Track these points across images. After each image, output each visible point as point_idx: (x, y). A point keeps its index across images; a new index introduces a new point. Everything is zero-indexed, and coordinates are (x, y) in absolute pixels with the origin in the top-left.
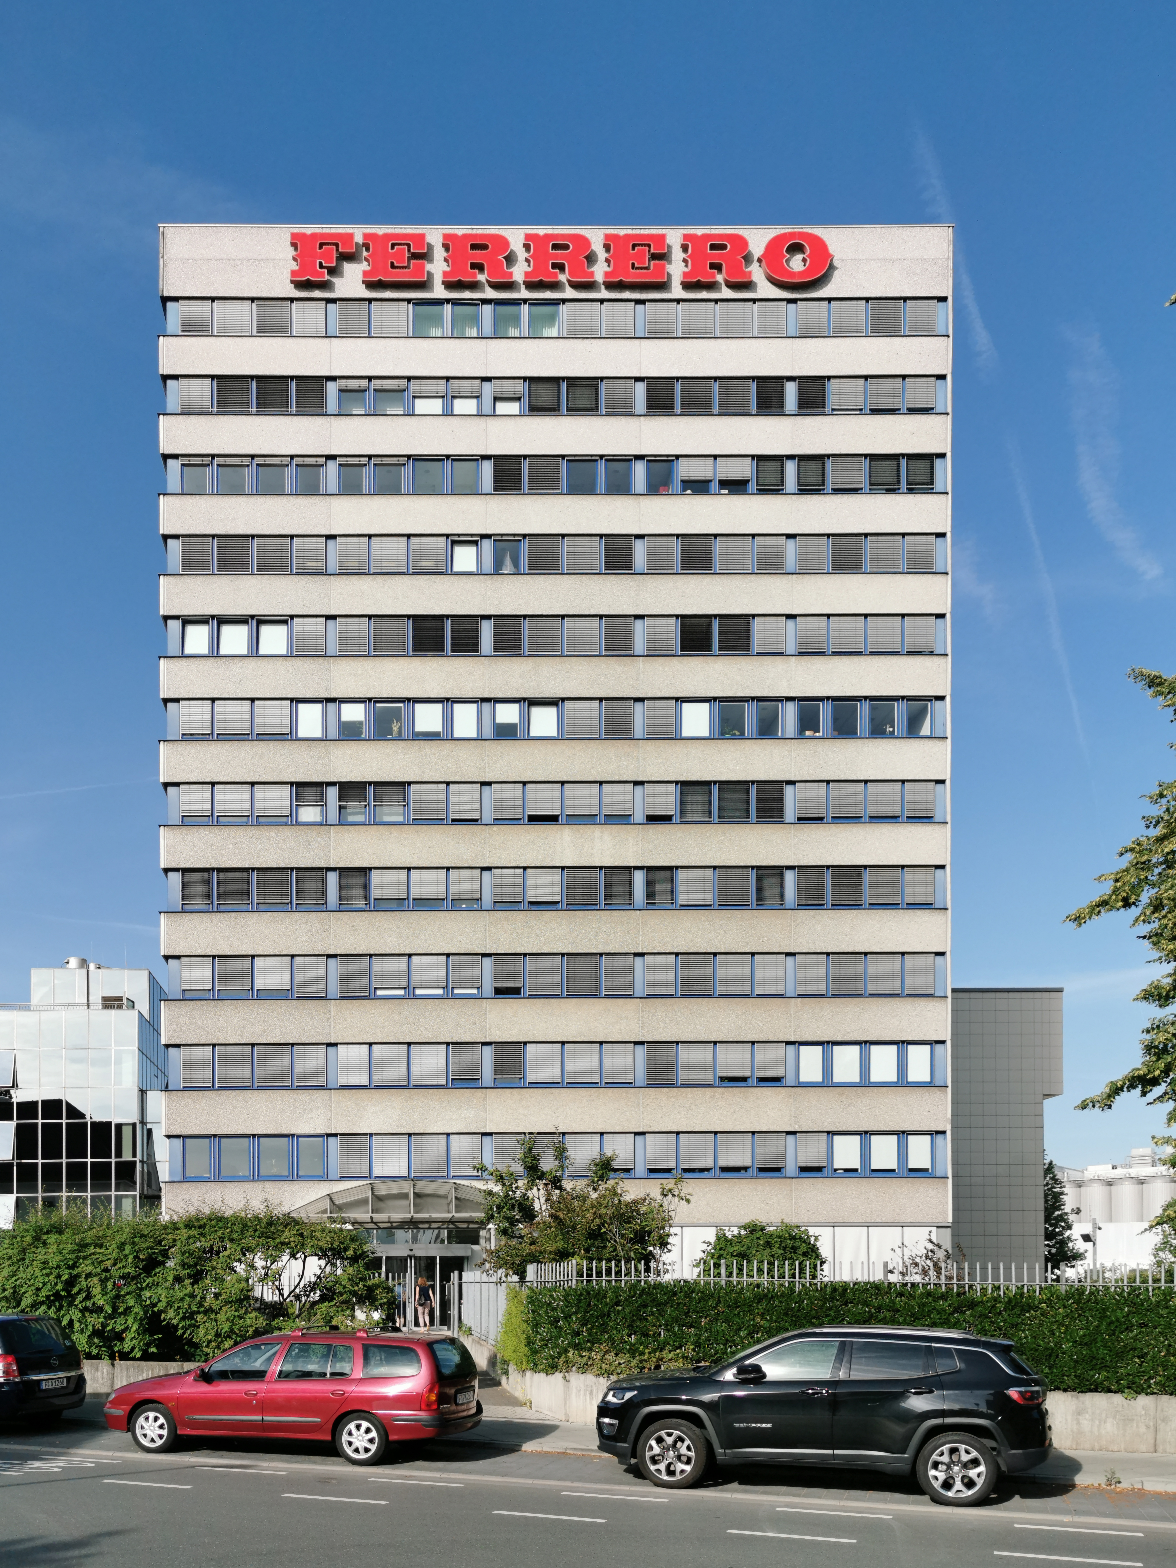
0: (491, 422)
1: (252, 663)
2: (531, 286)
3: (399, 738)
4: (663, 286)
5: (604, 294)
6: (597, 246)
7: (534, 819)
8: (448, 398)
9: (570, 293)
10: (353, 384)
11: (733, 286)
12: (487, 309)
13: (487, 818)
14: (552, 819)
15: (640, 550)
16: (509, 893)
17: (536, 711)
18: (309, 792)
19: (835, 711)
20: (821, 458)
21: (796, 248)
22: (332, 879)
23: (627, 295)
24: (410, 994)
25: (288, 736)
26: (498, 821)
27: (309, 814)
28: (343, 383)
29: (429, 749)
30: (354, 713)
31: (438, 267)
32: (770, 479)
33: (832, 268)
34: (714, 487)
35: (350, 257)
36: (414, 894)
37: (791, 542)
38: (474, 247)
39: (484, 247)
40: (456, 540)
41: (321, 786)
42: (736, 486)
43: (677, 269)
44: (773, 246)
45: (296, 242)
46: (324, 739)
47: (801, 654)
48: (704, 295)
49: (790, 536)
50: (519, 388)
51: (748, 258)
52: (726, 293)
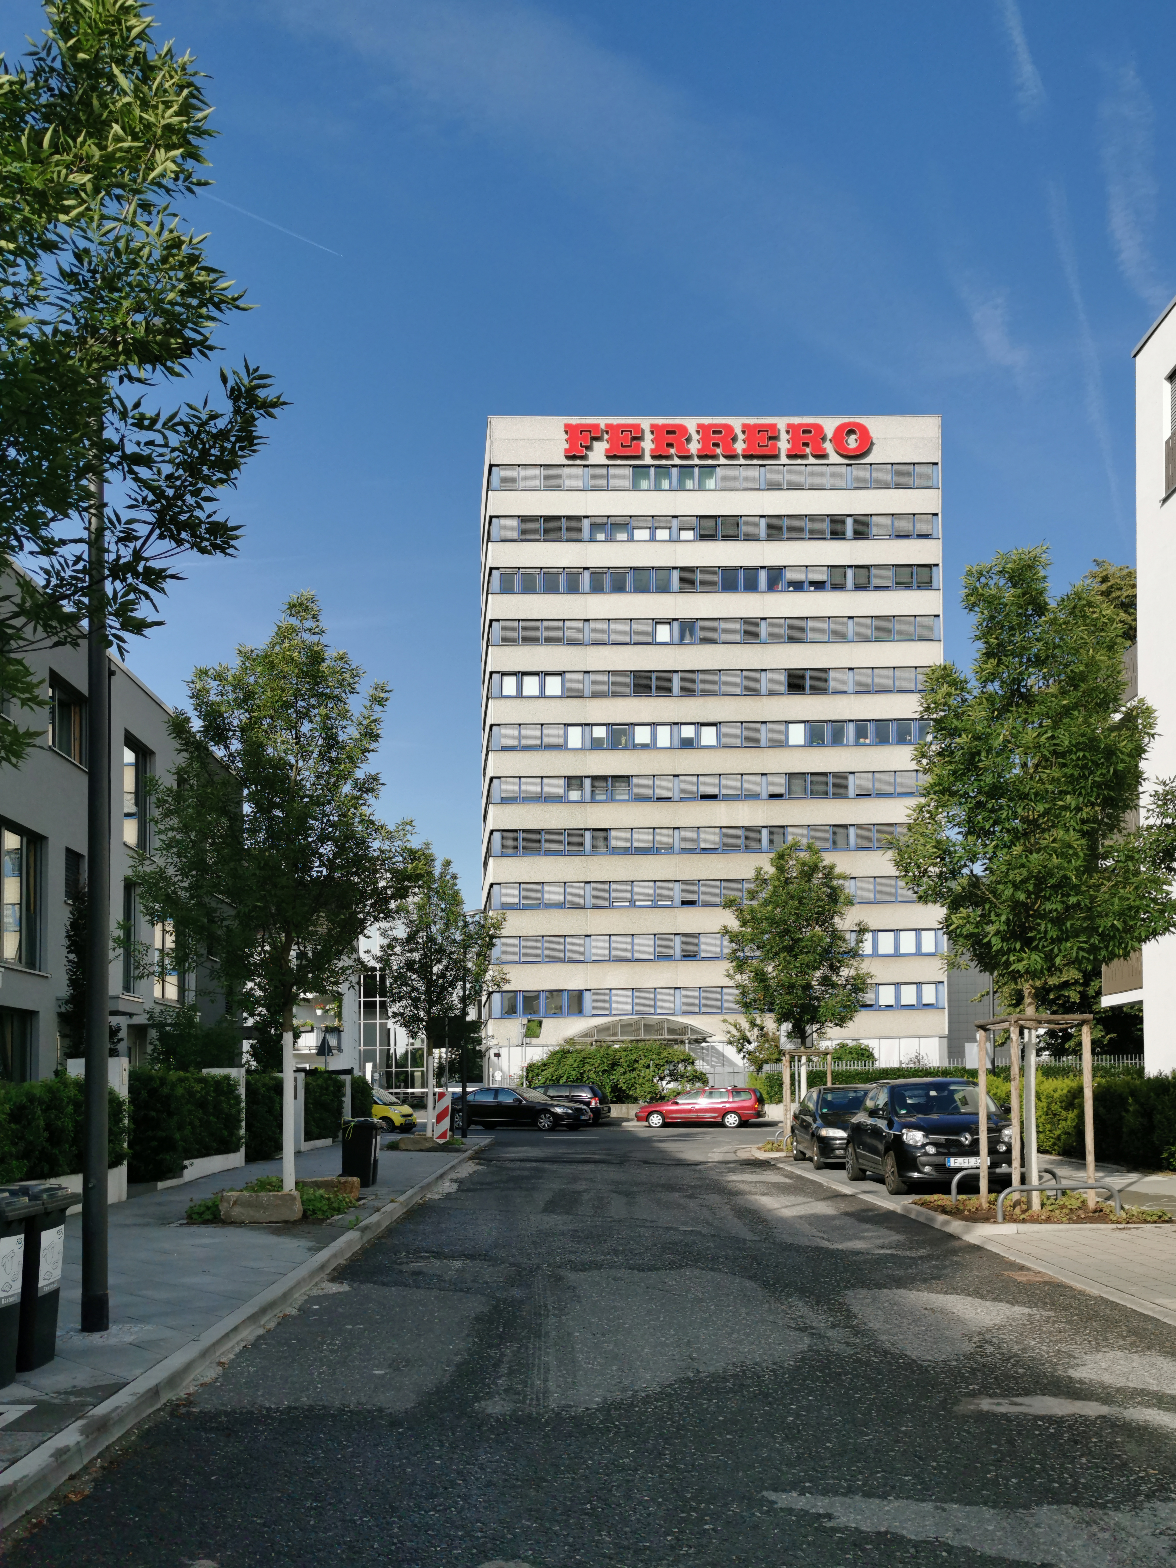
0: (679, 546)
1: (542, 701)
2: (700, 457)
3: (625, 748)
4: (776, 457)
5: (742, 461)
6: (738, 431)
7: (703, 797)
8: (653, 529)
9: (722, 461)
10: (598, 521)
11: (817, 457)
12: (675, 471)
13: (676, 797)
14: (714, 797)
15: (763, 627)
16: (690, 844)
17: (704, 729)
18: (574, 783)
19: (877, 729)
20: (867, 567)
21: (851, 432)
22: (588, 835)
23: (755, 462)
24: (633, 905)
25: (562, 747)
26: (683, 799)
27: (574, 795)
28: (592, 520)
29: (644, 755)
30: (600, 732)
31: (648, 445)
32: (838, 580)
33: (872, 444)
34: (806, 585)
35: (598, 439)
36: (635, 844)
37: (851, 621)
38: (668, 432)
39: (673, 432)
40: (658, 622)
41: (581, 778)
42: (818, 585)
43: (784, 445)
44: (839, 430)
45: (568, 429)
46: (582, 749)
47: (857, 692)
48: (799, 461)
49: (850, 618)
50: (694, 522)
51: (824, 439)
52: (812, 460)
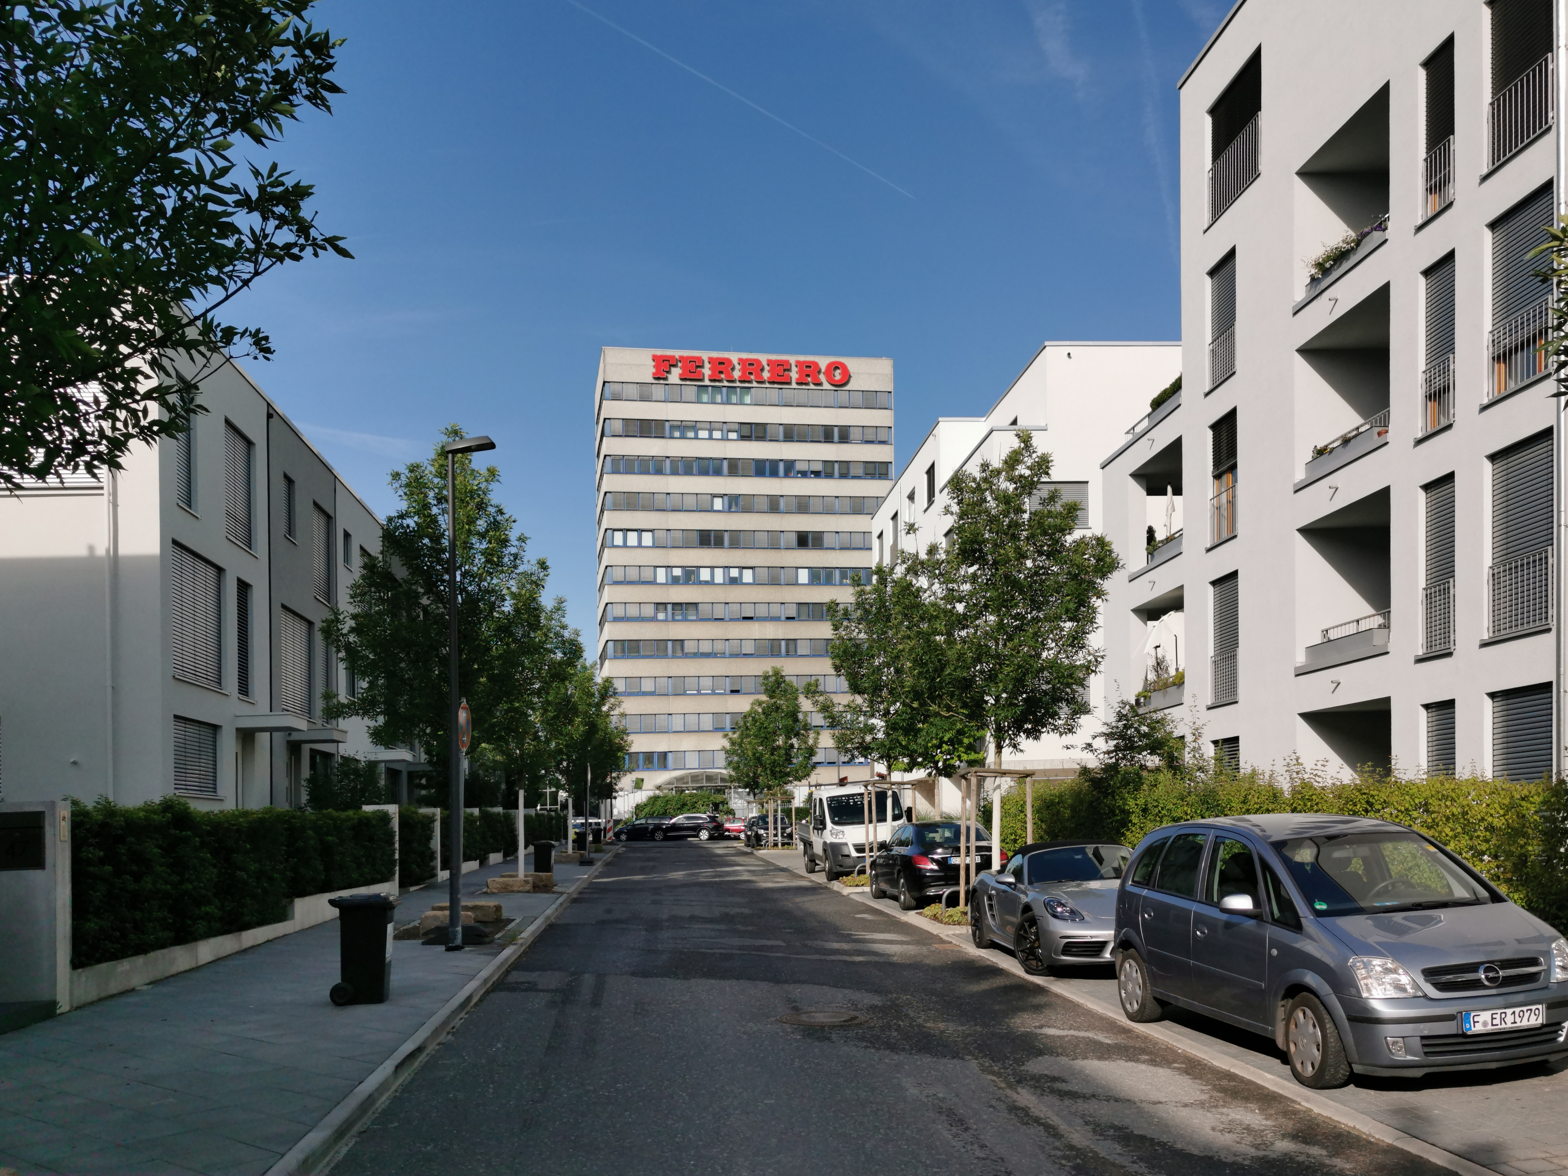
0: (727, 443)
1: (639, 550)
2: (740, 381)
3: (694, 584)
4: (789, 383)
5: (767, 385)
6: (765, 364)
7: (744, 618)
8: (711, 431)
9: (755, 384)
10: (675, 423)
11: (815, 384)
12: (724, 390)
13: (727, 618)
14: (751, 618)
15: (782, 502)
16: (736, 651)
17: (745, 571)
18: (660, 607)
20: (848, 462)
21: (837, 368)
22: (670, 644)
23: (776, 386)
24: (699, 693)
25: (653, 582)
26: (731, 620)
27: (661, 616)
28: (671, 423)
29: (706, 588)
30: (677, 572)
31: (707, 371)
32: (829, 471)
33: (850, 377)
34: (809, 474)
35: (675, 366)
36: (701, 651)
37: (837, 500)
38: (720, 363)
39: (723, 363)
40: (714, 496)
41: (665, 604)
42: (817, 474)
43: (794, 375)
44: (829, 366)
45: (655, 358)
46: (666, 584)
47: (842, 549)
48: (804, 387)
49: (836, 497)
51: (819, 372)
52: (812, 386)
